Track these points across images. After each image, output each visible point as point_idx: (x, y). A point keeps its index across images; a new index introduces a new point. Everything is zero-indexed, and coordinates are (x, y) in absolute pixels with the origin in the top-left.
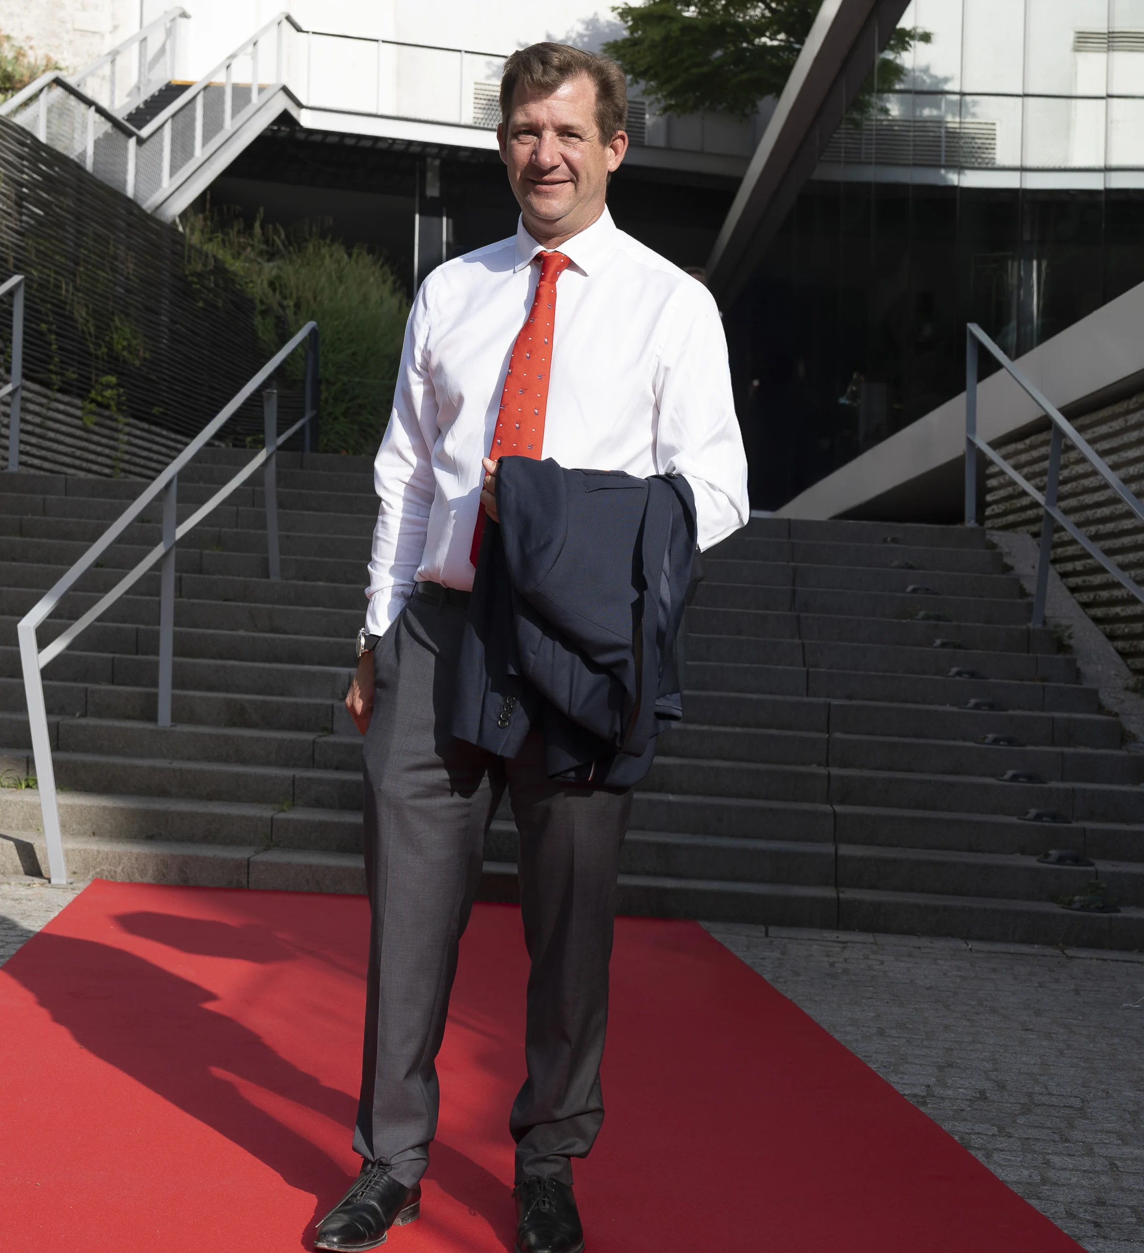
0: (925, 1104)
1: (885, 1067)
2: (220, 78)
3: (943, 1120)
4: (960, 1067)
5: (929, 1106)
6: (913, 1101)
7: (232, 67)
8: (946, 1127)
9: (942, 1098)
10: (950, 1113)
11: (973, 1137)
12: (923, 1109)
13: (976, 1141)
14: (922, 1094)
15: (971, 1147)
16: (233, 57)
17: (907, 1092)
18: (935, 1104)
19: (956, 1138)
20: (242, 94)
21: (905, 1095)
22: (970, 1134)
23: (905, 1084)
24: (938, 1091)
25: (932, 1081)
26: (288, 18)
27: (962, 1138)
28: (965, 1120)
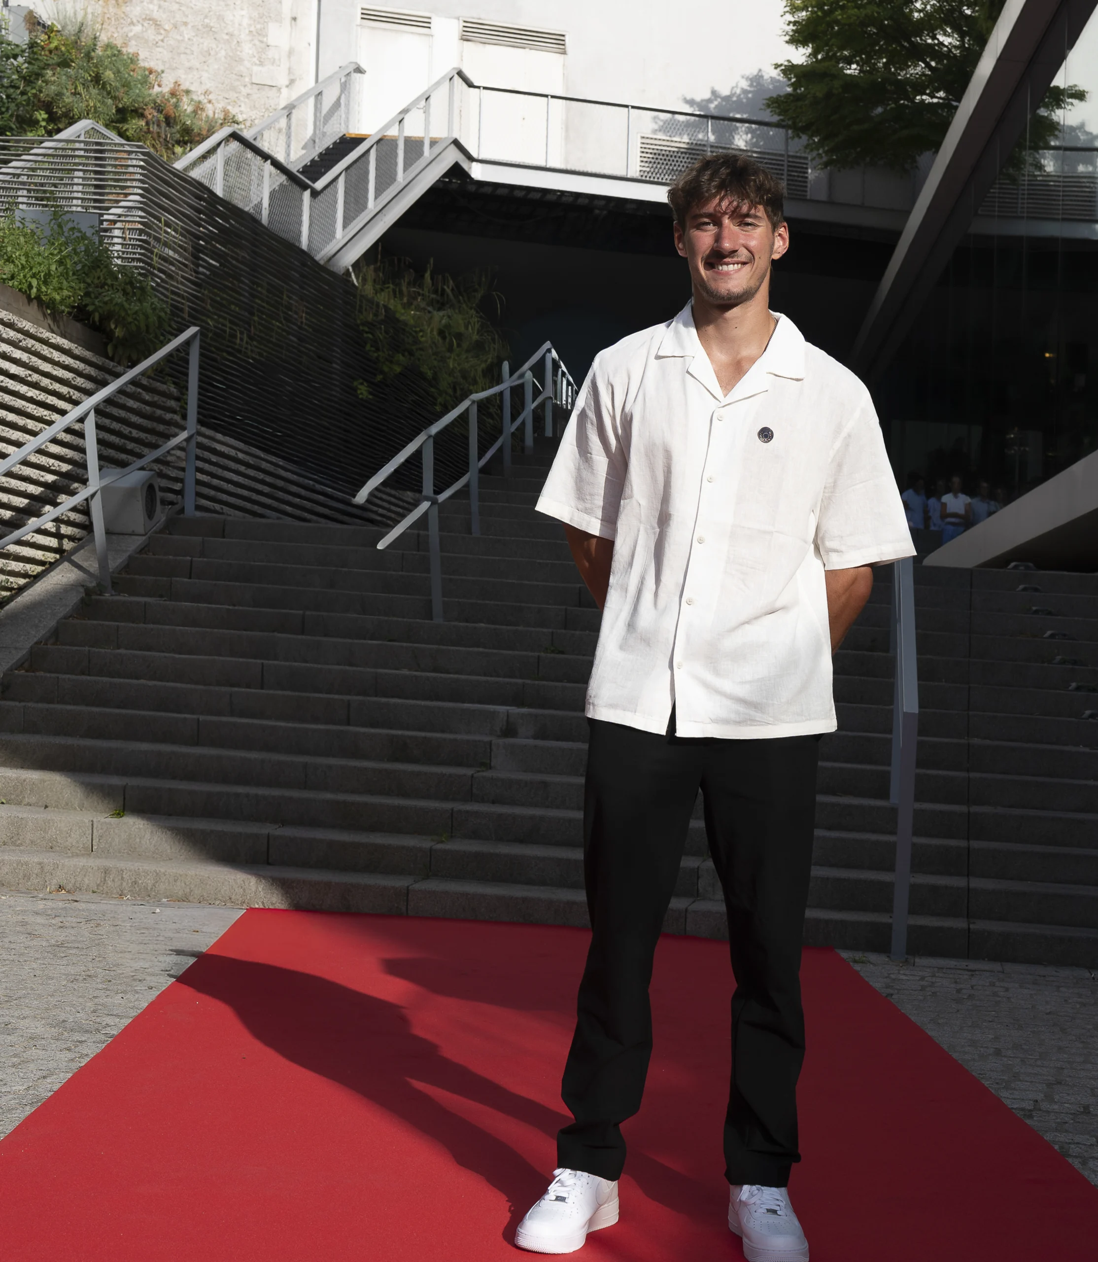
0: (1031, 1117)
1: (997, 1083)
2: (393, 132)
3: (1046, 1131)
4: (1068, 1085)
5: (1035, 1119)
6: (1020, 1114)
7: (405, 121)
8: (1048, 1137)
9: (1048, 1112)
10: (1054, 1125)
11: (1073, 1146)
12: (1028, 1122)
13: (1074, 1150)
14: (1029, 1108)
15: (1069, 1155)
16: (405, 111)
17: (1015, 1106)
18: (1040, 1117)
19: (1056, 1147)
20: (414, 147)
21: (1013, 1108)
22: (1070, 1143)
23: (1014, 1099)
24: (1045, 1106)
25: (1040, 1096)
26: (460, 74)
27: (1061, 1148)
28: (1066, 1131)
